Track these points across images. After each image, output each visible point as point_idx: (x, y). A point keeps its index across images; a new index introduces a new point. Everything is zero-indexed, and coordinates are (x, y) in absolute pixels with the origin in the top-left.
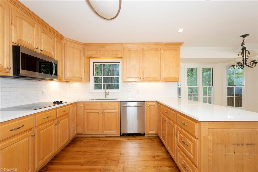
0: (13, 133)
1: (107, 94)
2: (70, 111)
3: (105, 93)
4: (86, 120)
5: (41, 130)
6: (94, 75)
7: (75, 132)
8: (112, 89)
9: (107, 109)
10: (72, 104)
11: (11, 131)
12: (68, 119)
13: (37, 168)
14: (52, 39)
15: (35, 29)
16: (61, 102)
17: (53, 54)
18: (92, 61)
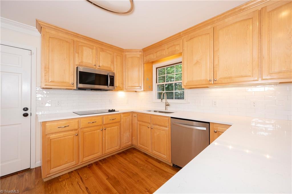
0: (60, 129)
1: (167, 105)
2: (122, 120)
3: (165, 104)
4: (138, 132)
5: (86, 132)
6: (158, 82)
7: (130, 143)
8: (175, 99)
9: (156, 124)
10: (125, 114)
11: (58, 128)
12: (118, 128)
13: (81, 162)
14: (111, 54)
15: (94, 51)
16: (114, 111)
17: (112, 67)
18: (155, 66)
